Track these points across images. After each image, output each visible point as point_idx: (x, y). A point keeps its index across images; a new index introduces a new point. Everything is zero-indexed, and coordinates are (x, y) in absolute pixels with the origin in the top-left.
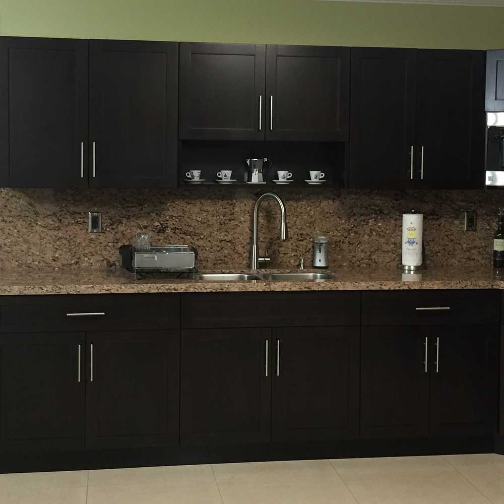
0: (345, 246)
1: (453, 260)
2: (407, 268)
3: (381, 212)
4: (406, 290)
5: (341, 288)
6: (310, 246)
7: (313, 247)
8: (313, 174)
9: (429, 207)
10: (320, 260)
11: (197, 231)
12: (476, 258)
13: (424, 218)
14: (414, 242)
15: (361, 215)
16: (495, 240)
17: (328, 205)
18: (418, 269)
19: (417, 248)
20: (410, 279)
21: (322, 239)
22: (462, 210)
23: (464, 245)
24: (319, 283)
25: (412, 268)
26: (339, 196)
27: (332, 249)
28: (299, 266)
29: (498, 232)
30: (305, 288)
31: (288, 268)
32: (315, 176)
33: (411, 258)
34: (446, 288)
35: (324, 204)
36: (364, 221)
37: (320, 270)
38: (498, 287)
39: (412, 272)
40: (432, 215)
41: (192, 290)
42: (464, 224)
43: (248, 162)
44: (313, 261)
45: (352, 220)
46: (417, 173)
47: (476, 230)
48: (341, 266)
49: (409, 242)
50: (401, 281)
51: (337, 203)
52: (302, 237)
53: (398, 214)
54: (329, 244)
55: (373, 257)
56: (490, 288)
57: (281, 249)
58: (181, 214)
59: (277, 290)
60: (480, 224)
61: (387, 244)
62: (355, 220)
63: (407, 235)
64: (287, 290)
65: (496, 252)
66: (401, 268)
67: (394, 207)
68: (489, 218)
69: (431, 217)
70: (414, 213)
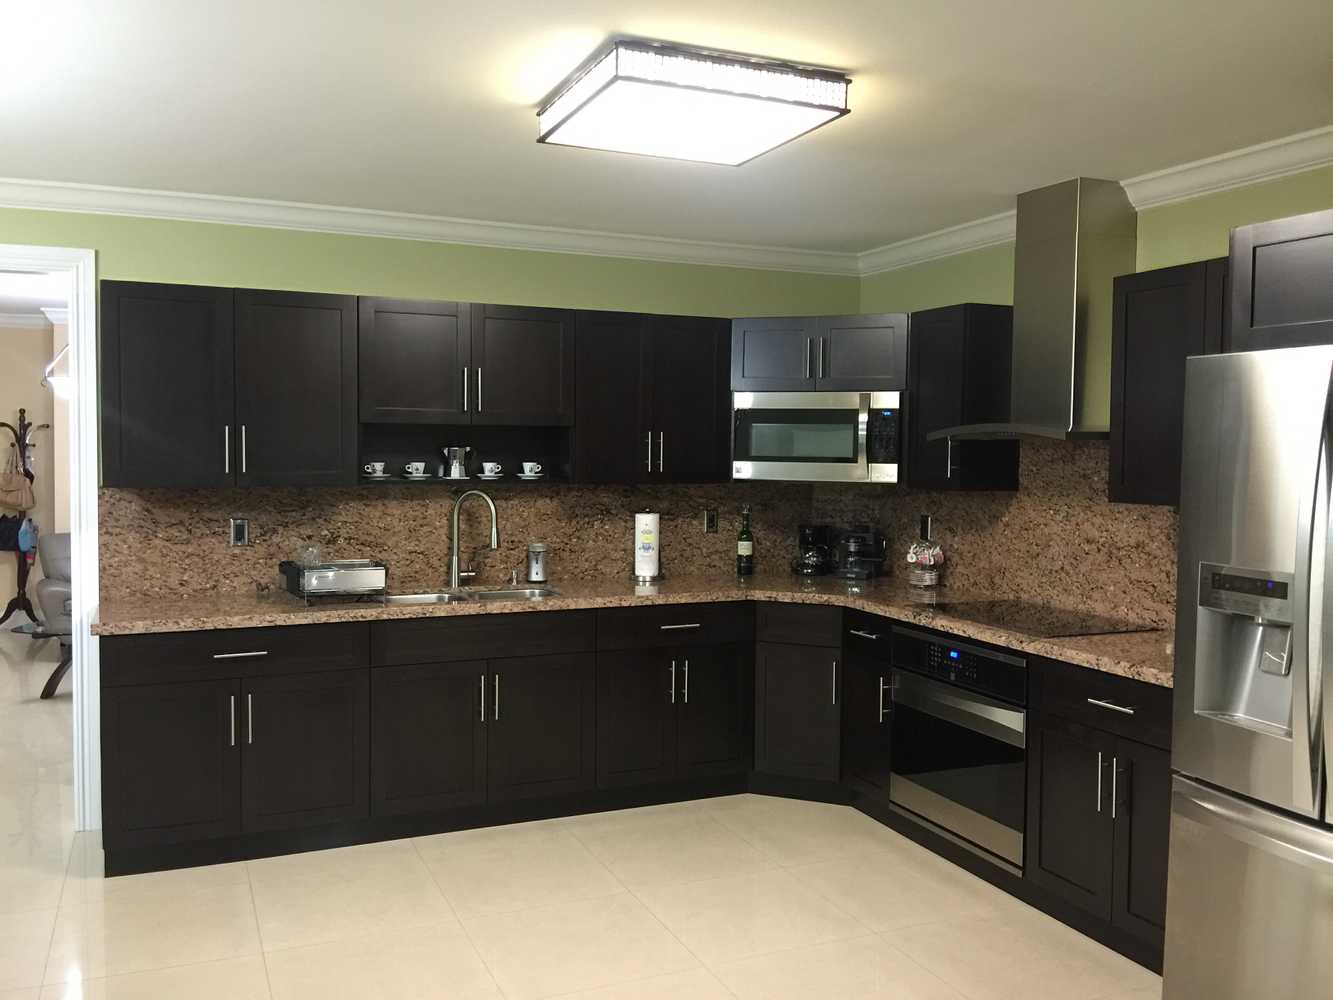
0: (566, 555)
1: (692, 568)
2: (641, 579)
3: (609, 512)
4: (650, 606)
5: (573, 607)
6: (523, 556)
7: (527, 557)
8: (527, 466)
9: (664, 505)
10: (537, 573)
11: (380, 541)
12: (718, 565)
13: (660, 518)
14: (649, 548)
15: (585, 516)
16: (740, 543)
17: (545, 505)
18: (654, 580)
19: (653, 554)
20: (645, 593)
21: (539, 547)
22: (701, 508)
23: (704, 550)
24: (536, 600)
25: (648, 579)
26: (558, 494)
27: (551, 558)
28: (511, 580)
29: (742, 533)
30: (530, 607)
31: (496, 583)
32: (530, 469)
33: (646, 567)
34: (695, 601)
35: (540, 503)
36: (588, 523)
37: (538, 585)
38: (752, 598)
39: (648, 584)
40: (667, 514)
41: (385, 617)
42: (702, 524)
43: (446, 451)
44: (528, 574)
45: (574, 523)
46: (655, 465)
47: (716, 532)
48: (560, 580)
49: (643, 547)
50: (634, 594)
51: (556, 502)
52: (514, 545)
53: (628, 514)
54: (547, 552)
55: (599, 567)
56: (744, 598)
57: (487, 561)
58: (356, 519)
59: (495, 612)
60: (722, 524)
61: (616, 551)
62: (578, 523)
63: (641, 539)
64: (507, 611)
65: (740, 556)
66: (633, 579)
67: (623, 506)
68: (731, 517)
69: (666, 517)
70: (648, 513)
